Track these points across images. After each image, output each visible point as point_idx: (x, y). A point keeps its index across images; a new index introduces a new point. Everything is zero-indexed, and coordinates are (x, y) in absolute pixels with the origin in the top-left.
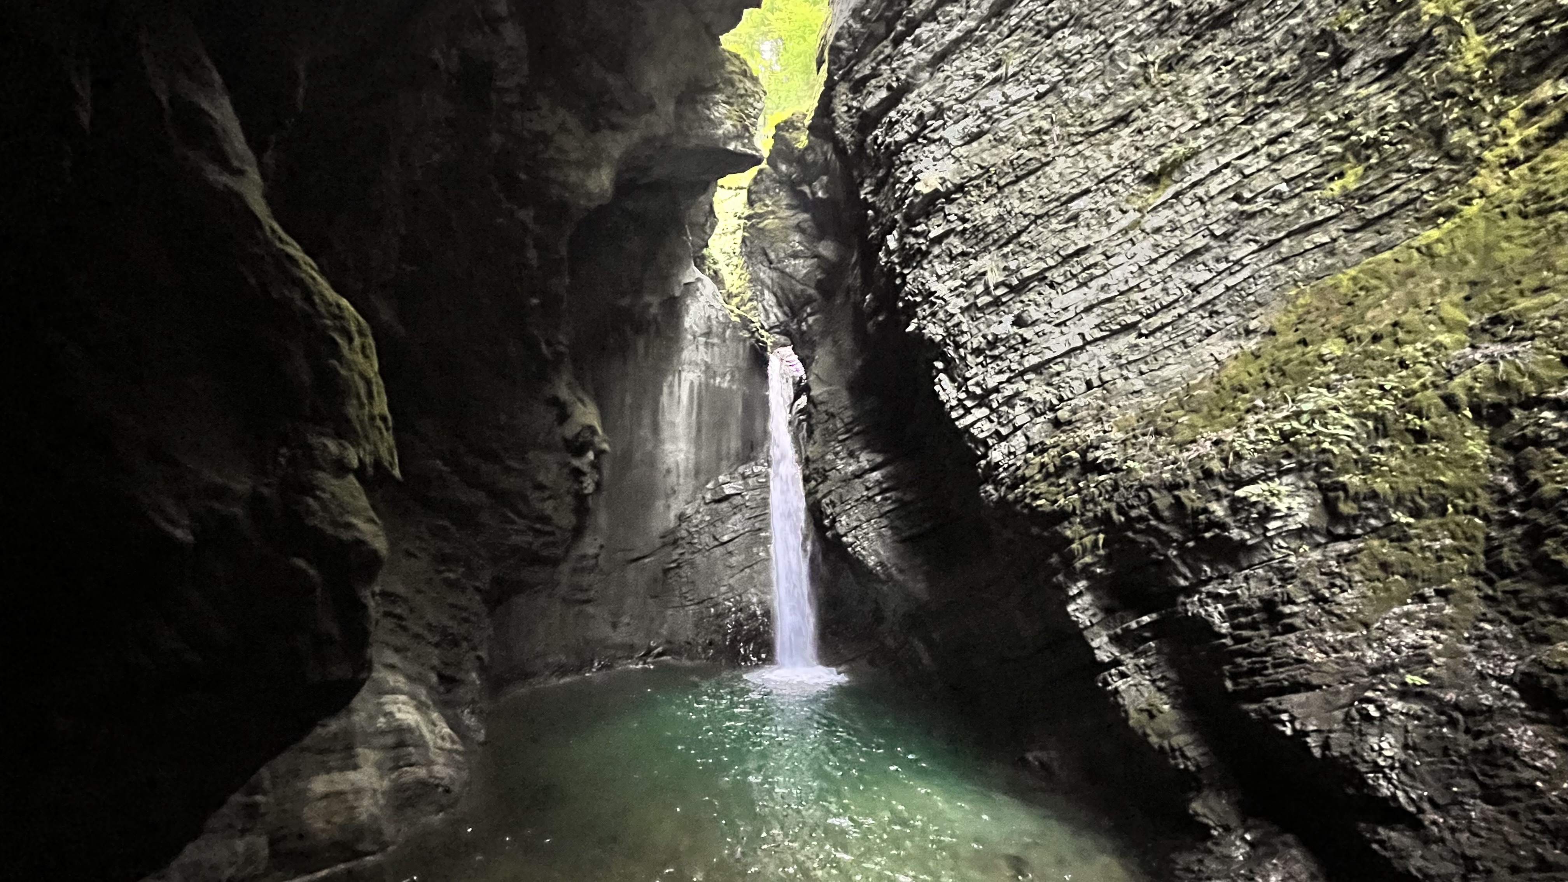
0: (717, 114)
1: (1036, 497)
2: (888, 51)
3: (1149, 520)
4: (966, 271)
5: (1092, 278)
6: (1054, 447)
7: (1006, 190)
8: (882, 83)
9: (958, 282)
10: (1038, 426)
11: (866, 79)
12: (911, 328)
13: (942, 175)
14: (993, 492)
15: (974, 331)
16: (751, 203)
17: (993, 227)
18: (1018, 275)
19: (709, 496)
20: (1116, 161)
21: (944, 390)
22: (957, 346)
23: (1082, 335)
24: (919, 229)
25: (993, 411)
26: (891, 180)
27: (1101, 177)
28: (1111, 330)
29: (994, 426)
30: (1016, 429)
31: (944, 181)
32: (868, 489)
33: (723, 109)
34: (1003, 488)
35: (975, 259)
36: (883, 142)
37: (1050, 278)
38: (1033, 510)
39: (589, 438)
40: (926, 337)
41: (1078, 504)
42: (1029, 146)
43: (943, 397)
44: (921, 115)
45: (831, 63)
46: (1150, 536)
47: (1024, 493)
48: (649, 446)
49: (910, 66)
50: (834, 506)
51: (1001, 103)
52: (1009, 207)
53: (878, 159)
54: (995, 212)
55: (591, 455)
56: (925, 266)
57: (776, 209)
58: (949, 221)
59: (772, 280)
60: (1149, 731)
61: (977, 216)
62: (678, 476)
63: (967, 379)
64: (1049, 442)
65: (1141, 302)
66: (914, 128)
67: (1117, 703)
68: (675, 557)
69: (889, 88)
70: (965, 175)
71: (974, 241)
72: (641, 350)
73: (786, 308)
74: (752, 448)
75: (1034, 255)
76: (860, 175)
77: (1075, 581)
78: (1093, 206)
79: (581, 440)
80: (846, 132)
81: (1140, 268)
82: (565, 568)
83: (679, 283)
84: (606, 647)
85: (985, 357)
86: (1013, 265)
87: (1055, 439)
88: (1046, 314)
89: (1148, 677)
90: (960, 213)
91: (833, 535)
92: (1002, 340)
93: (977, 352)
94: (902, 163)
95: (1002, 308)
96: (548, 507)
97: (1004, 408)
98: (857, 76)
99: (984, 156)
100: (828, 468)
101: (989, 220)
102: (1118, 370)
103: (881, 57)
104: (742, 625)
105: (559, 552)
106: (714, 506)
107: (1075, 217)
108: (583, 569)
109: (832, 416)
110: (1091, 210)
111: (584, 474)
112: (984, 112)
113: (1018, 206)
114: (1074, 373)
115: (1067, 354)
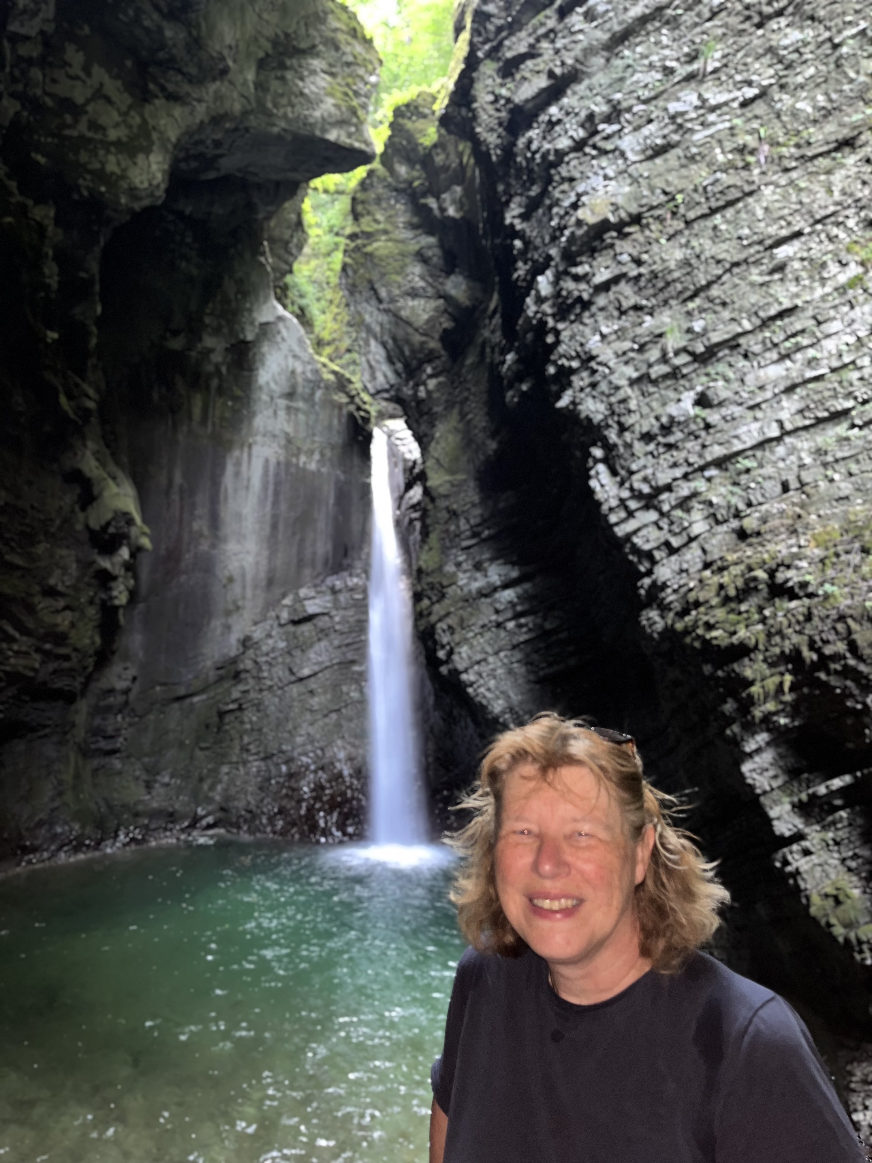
0: (313, 88)
1: (709, 627)
2: (551, 23)
3: (845, 658)
4: (639, 331)
5: (799, 348)
6: (736, 564)
7: (696, 226)
8: (542, 67)
9: (627, 345)
10: (719, 537)
11: (521, 58)
12: (563, 403)
13: (613, 200)
14: (657, 619)
15: (645, 410)
16: (356, 216)
17: (676, 275)
18: (704, 340)
19: (285, 616)
20: (837, 196)
21: (602, 486)
22: (623, 429)
23: (780, 423)
24: (580, 270)
25: (662, 514)
26: (548, 202)
27: (818, 217)
28: (817, 418)
29: (664, 535)
30: (691, 540)
31: (616, 207)
32: (497, 612)
33: (323, 81)
34: (671, 615)
35: (651, 314)
36: (539, 148)
37: (744, 347)
38: (706, 643)
39: (125, 530)
40: (583, 415)
41: (762, 638)
42: (728, 167)
43: (600, 495)
44: (591, 117)
45: (475, 32)
46: (846, 678)
47: (696, 621)
48: (204, 546)
49: (579, 47)
50: (452, 634)
51: (697, 108)
52: (698, 250)
53: (530, 171)
54: (679, 254)
55: (125, 553)
56: (587, 321)
57: (389, 227)
58: (619, 263)
59: (381, 325)
60: (833, 921)
61: (657, 258)
62: (244, 588)
63: (631, 473)
64: (731, 557)
65: (856, 383)
66: (581, 133)
67: (797, 885)
68: (236, 694)
69: (551, 74)
70: (644, 201)
71: (651, 291)
72: (197, 411)
73: (399, 366)
74: (346, 554)
75: (726, 314)
76: (505, 192)
77: (753, 734)
78: (805, 255)
79: (112, 530)
80: (492, 130)
81: (859, 339)
82: (83, 706)
83: (252, 323)
84: (137, 815)
85: (658, 444)
86: (698, 326)
87: (739, 554)
88: (737, 393)
89: (836, 855)
90: (635, 253)
91: (450, 671)
92: (679, 423)
93: (647, 437)
94: (563, 180)
95: (682, 382)
96: (64, 620)
97: (678, 513)
98: (509, 55)
99: (670, 178)
100: (445, 583)
101: (672, 265)
102: (822, 470)
103: (542, 31)
104: (323, 788)
105: (77, 684)
106: (291, 628)
107: (780, 268)
108: (109, 709)
109: (454, 514)
110: (802, 259)
111: (115, 578)
112: (673, 118)
113: (710, 249)
114: (769, 470)
115: (761, 445)
